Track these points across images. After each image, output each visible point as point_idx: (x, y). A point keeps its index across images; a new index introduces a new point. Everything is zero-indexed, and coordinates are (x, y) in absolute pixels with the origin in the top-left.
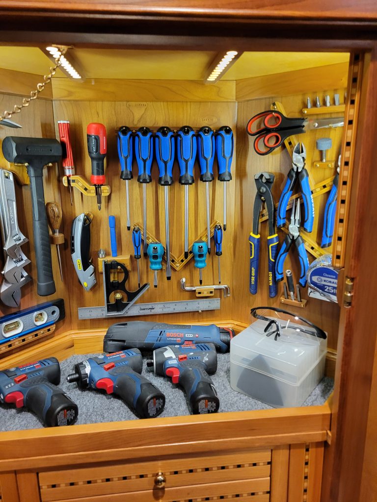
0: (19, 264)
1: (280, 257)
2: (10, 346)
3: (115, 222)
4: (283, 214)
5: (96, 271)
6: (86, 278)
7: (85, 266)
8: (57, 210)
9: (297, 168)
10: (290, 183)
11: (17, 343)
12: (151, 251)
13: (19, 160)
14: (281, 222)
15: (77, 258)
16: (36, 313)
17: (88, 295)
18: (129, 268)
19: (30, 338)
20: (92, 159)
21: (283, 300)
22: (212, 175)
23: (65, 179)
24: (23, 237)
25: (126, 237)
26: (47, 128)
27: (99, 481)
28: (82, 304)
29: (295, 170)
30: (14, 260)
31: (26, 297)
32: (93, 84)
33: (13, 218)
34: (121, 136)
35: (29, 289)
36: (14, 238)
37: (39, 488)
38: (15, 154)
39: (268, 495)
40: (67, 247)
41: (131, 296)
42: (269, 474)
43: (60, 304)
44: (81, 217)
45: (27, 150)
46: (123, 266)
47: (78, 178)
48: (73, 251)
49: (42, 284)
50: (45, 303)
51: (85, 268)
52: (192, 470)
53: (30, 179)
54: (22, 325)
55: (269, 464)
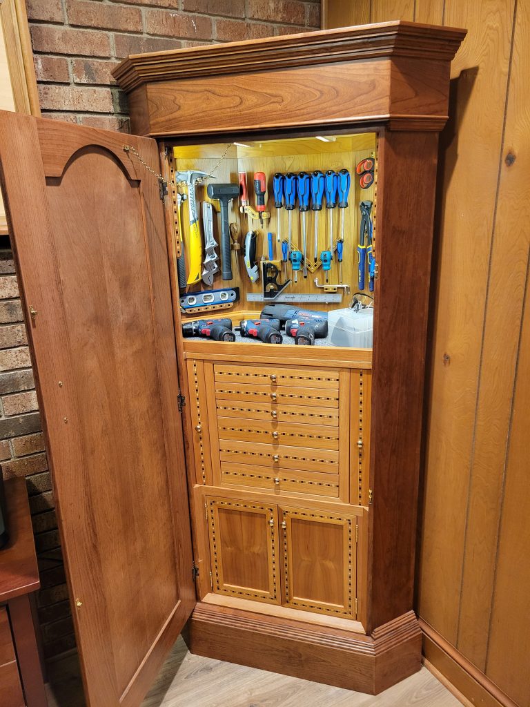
0: (212, 259)
2: (206, 308)
3: (272, 237)
5: (259, 270)
6: (253, 273)
7: (252, 266)
8: (237, 228)
11: (210, 308)
12: (292, 257)
13: (215, 197)
15: (247, 259)
16: (222, 292)
17: (255, 286)
18: (279, 269)
19: (218, 307)
20: (257, 195)
22: (334, 204)
23: (241, 208)
24: (215, 243)
25: (279, 247)
26: (234, 176)
27: (243, 374)
28: (250, 291)
30: (210, 256)
31: (217, 282)
32: (260, 146)
34: (276, 179)
36: (211, 243)
37: (214, 373)
38: (213, 194)
39: (338, 401)
40: (242, 252)
41: (280, 287)
43: (237, 290)
44: (250, 233)
45: (220, 191)
46: (275, 267)
47: (249, 207)
48: (245, 255)
49: (225, 273)
50: (227, 287)
51: (252, 267)
52: (292, 377)
53: (220, 207)
54: (213, 297)
55: (338, 380)
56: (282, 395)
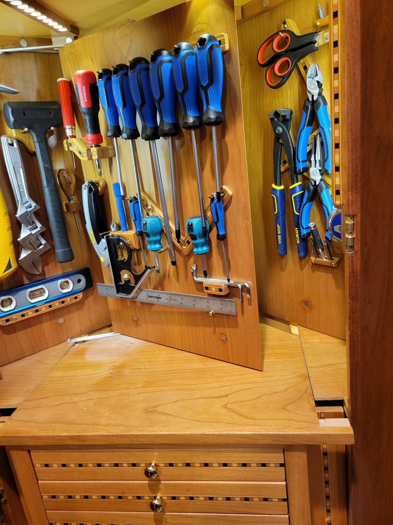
0: (34, 232)
1: (303, 208)
2: (37, 311)
4: (301, 156)
6: (101, 251)
7: (98, 239)
9: (313, 96)
10: (306, 117)
11: (44, 309)
13: (17, 125)
14: (300, 166)
16: (60, 281)
18: (134, 245)
19: (57, 305)
21: (313, 259)
24: (34, 204)
27: (91, 465)
29: (311, 100)
30: (29, 227)
31: (50, 266)
33: (22, 184)
35: (53, 257)
36: (25, 205)
37: (33, 466)
38: (12, 119)
39: (286, 503)
41: (137, 278)
42: (284, 478)
43: (85, 272)
45: (24, 114)
48: (85, 222)
49: (59, 251)
50: (69, 269)
51: (98, 241)
52: (188, 465)
53: (34, 145)
54: (47, 291)
55: (282, 465)
56: (174, 498)
